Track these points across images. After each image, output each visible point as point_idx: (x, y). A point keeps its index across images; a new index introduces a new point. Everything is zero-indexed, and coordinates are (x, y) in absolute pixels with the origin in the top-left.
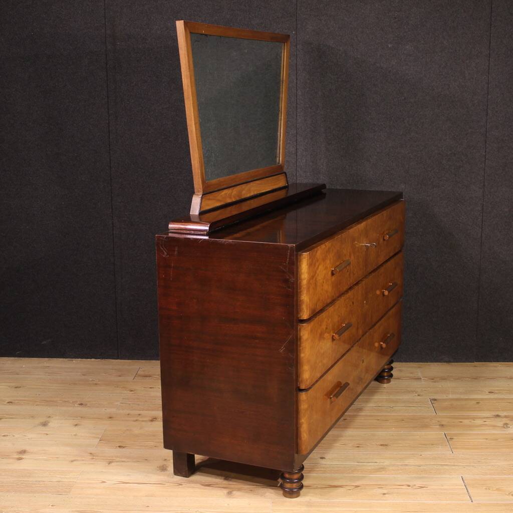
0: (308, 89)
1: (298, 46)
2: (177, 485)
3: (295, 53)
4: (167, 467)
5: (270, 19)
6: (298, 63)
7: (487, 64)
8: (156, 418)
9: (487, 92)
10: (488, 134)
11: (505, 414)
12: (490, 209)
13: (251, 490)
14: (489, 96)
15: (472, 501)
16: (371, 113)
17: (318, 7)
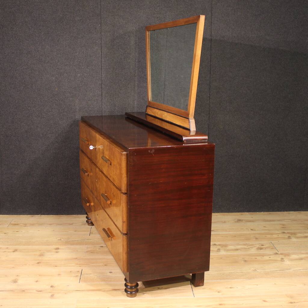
0: (108, 58)
1: (102, 33)
2: (21, 291)
3: (101, 37)
4: (18, 280)
5: (86, 17)
6: (102, 43)
7: (210, 45)
8: (17, 250)
9: (210, 60)
10: (211, 84)
11: (219, 243)
12: (213, 127)
13: (66, 294)
14: (211, 63)
15: (194, 297)
16: (144, 72)
17: (114, 11)
